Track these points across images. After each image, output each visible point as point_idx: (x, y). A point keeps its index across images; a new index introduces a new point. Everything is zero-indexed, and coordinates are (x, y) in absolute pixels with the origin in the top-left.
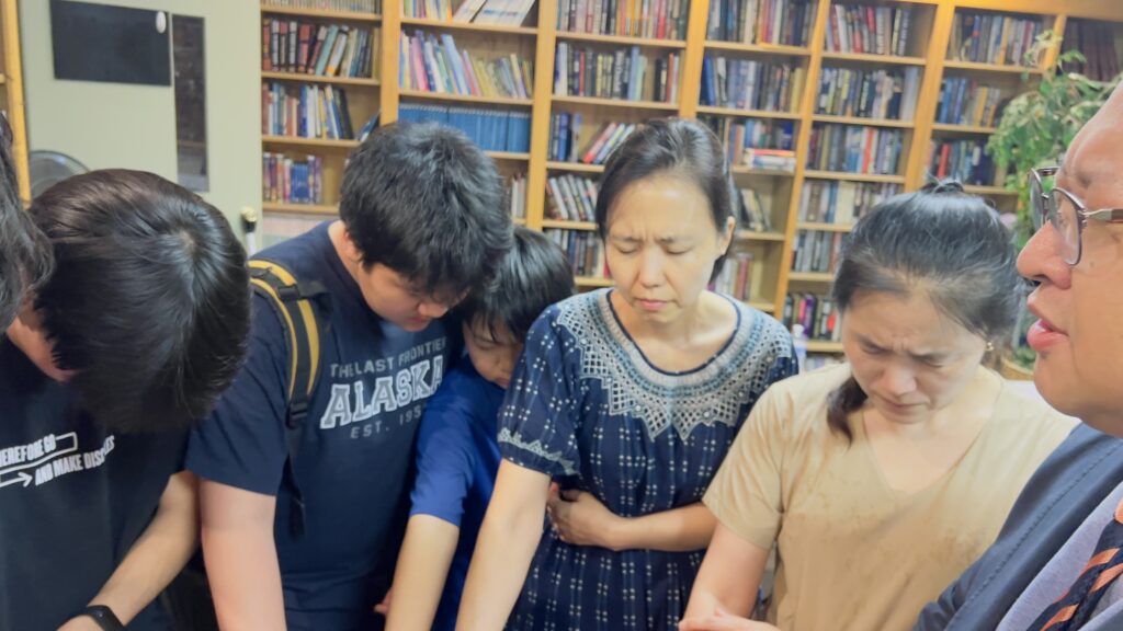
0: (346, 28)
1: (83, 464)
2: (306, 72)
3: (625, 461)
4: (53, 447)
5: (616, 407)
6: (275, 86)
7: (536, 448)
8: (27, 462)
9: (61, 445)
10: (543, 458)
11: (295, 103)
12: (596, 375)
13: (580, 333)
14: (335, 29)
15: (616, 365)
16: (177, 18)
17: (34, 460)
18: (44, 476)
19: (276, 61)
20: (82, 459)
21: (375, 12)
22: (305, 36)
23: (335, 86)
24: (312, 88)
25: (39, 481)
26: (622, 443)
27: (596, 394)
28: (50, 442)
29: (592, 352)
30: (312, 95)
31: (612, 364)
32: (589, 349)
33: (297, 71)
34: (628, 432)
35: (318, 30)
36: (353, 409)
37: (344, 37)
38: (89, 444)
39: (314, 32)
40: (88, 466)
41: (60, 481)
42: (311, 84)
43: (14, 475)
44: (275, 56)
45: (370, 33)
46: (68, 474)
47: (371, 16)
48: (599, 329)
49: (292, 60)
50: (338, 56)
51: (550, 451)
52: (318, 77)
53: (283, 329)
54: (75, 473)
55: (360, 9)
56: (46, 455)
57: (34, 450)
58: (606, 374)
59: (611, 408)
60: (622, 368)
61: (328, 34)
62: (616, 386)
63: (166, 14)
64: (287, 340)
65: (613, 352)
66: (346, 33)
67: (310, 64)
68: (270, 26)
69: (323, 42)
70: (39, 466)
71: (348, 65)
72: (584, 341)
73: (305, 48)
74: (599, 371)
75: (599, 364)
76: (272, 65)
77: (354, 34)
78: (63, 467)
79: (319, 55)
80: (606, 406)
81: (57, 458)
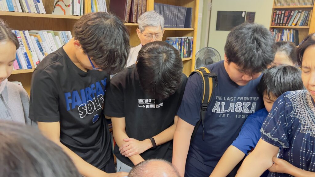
0: (301, 11)
1: (155, 107)
2: (285, 25)
3: (303, 150)
4: (150, 102)
5: (303, 130)
6: (275, 30)
7: (269, 135)
8: (144, 103)
9: (152, 101)
10: (271, 139)
11: (280, 34)
12: (298, 117)
13: (295, 101)
14: (297, 11)
15: (307, 115)
16: (248, 13)
17: (146, 103)
18: (148, 107)
19: (276, 23)
20: (155, 105)
21: (312, 5)
22: (286, 14)
23: (294, 29)
24: (286, 30)
25: (146, 108)
26: (303, 143)
27: (297, 124)
28: (150, 100)
29: (298, 109)
30: (286, 32)
31: (305, 115)
32: (297, 108)
33: (282, 25)
34: (306, 140)
35: (291, 12)
36: (221, 110)
37: (300, 14)
38: (157, 103)
39: (290, 13)
40: (156, 107)
41: (150, 109)
42: (286, 29)
43: (142, 105)
44: (276, 21)
45: (309, 11)
46: (153, 108)
47: (310, 6)
48: (303, 102)
49: (281, 22)
50: (297, 20)
51: (273, 137)
52: (289, 26)
53: (202, 83)
54: (154, 108)
55: (307, 4)
56: (149, 103)
57: (146, 101)
58: (302, 118)
59: (301, 130)
60: (309, 117)
61: (294, 13)
62: (305, 122)
63: (245, 12)
64: (203, 86)
65: (307, 111)
66: (301, 12)
67: (287, 23)
68: (276, 13)
69: (292, 16)
70: (147, 105)
71: (299, 23)
72: (295, 105)
73: (286, 18)
74: (299, 116)
75: (300, 113)
76: (275, 24)
77: (303, 13)
78: (152, 106)
79: (290, 20)
80: (299, 129)
81: (151, 104)
